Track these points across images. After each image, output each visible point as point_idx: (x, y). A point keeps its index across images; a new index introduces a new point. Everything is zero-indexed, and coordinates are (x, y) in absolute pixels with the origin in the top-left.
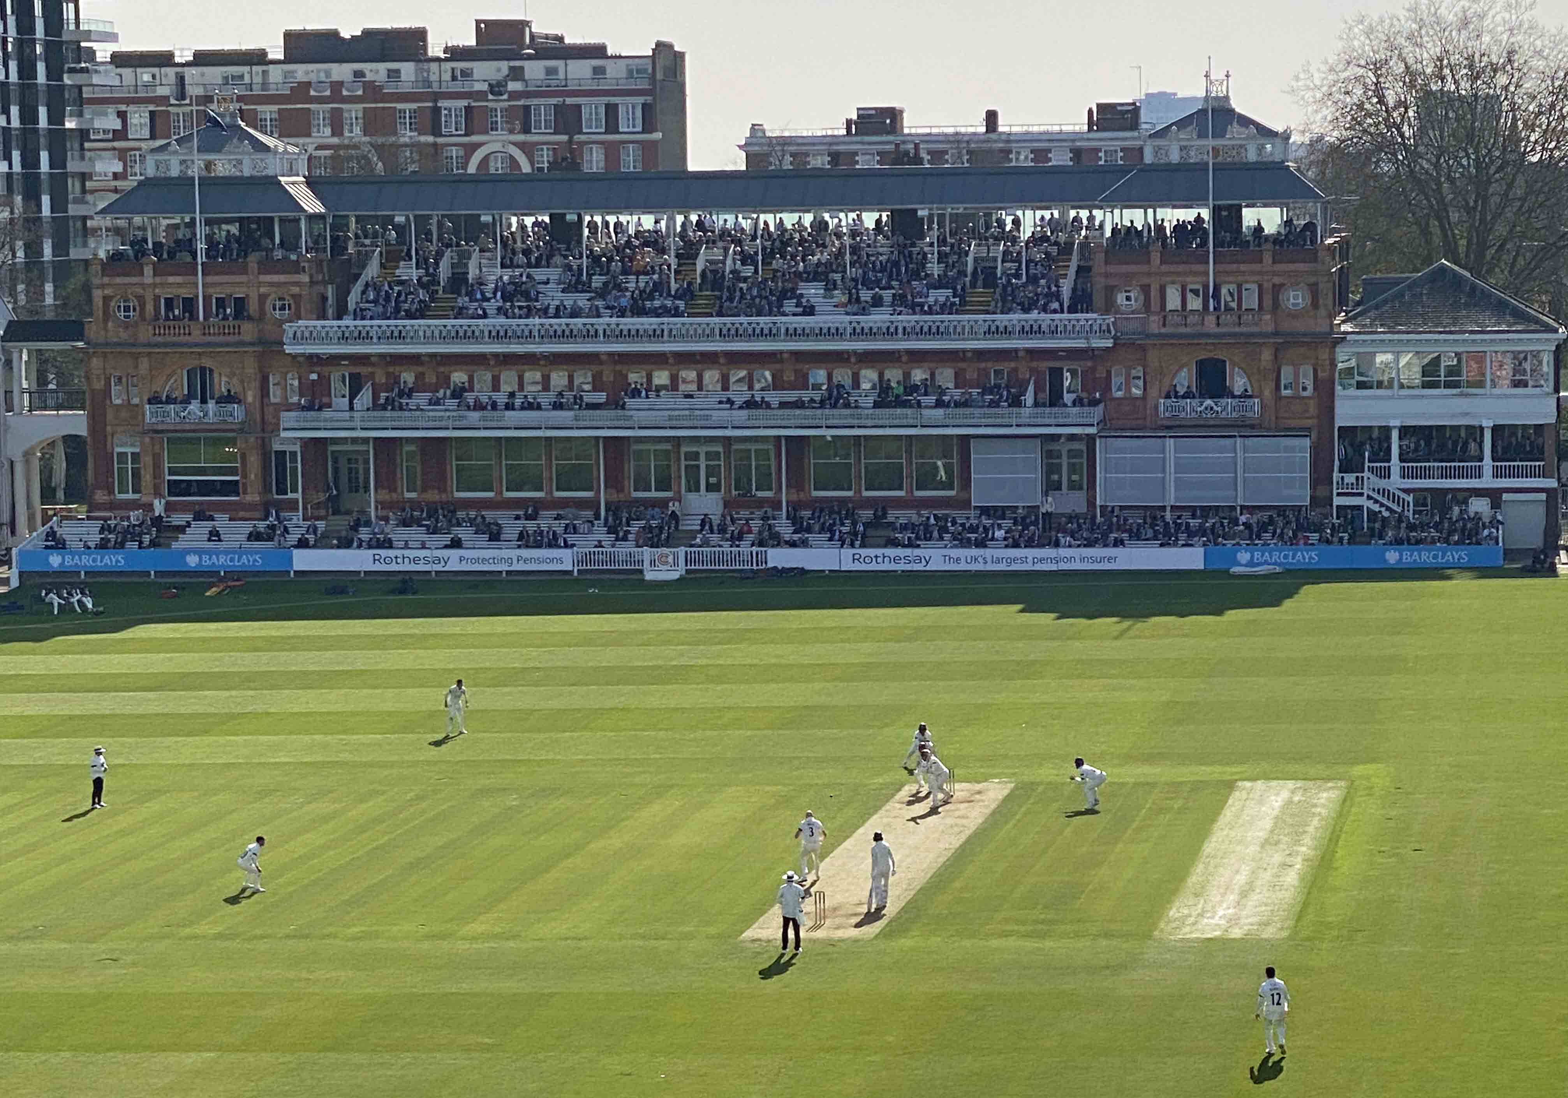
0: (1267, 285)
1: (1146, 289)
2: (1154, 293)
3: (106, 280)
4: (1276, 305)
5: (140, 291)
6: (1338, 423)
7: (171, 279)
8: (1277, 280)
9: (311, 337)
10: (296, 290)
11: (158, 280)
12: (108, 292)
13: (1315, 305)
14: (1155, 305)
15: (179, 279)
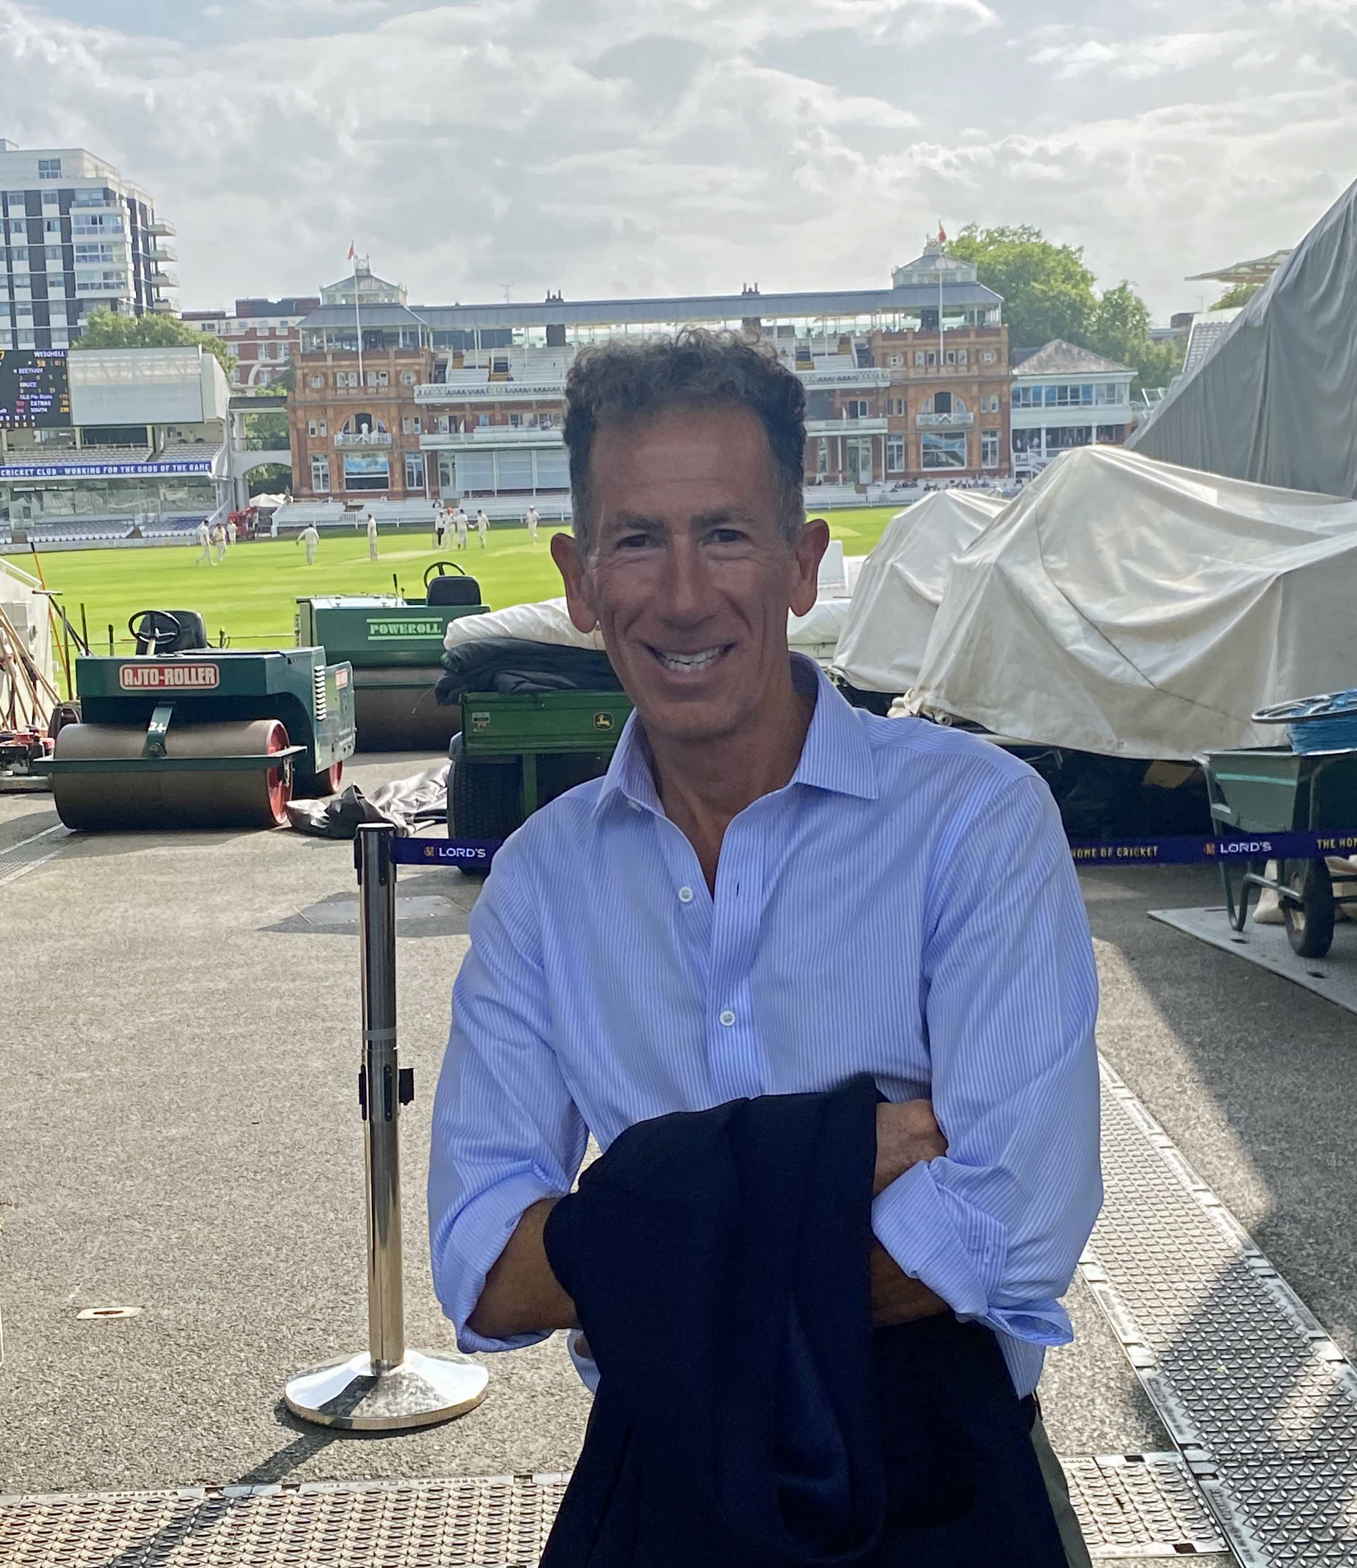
0: (973, 350)
1: (905, 354)
2: (910, 356)
3: (304, 364)
4: (977, 360)
5: (324, 370)
6: (1012, 427)
7: (343, 363)
8: (978, 347)
9: (429, 394)
10: (417, 368)
11: (335, 363)
12: (306, 371)
13: (999, 360)
14: (910, 362)
15: (348, 363)
